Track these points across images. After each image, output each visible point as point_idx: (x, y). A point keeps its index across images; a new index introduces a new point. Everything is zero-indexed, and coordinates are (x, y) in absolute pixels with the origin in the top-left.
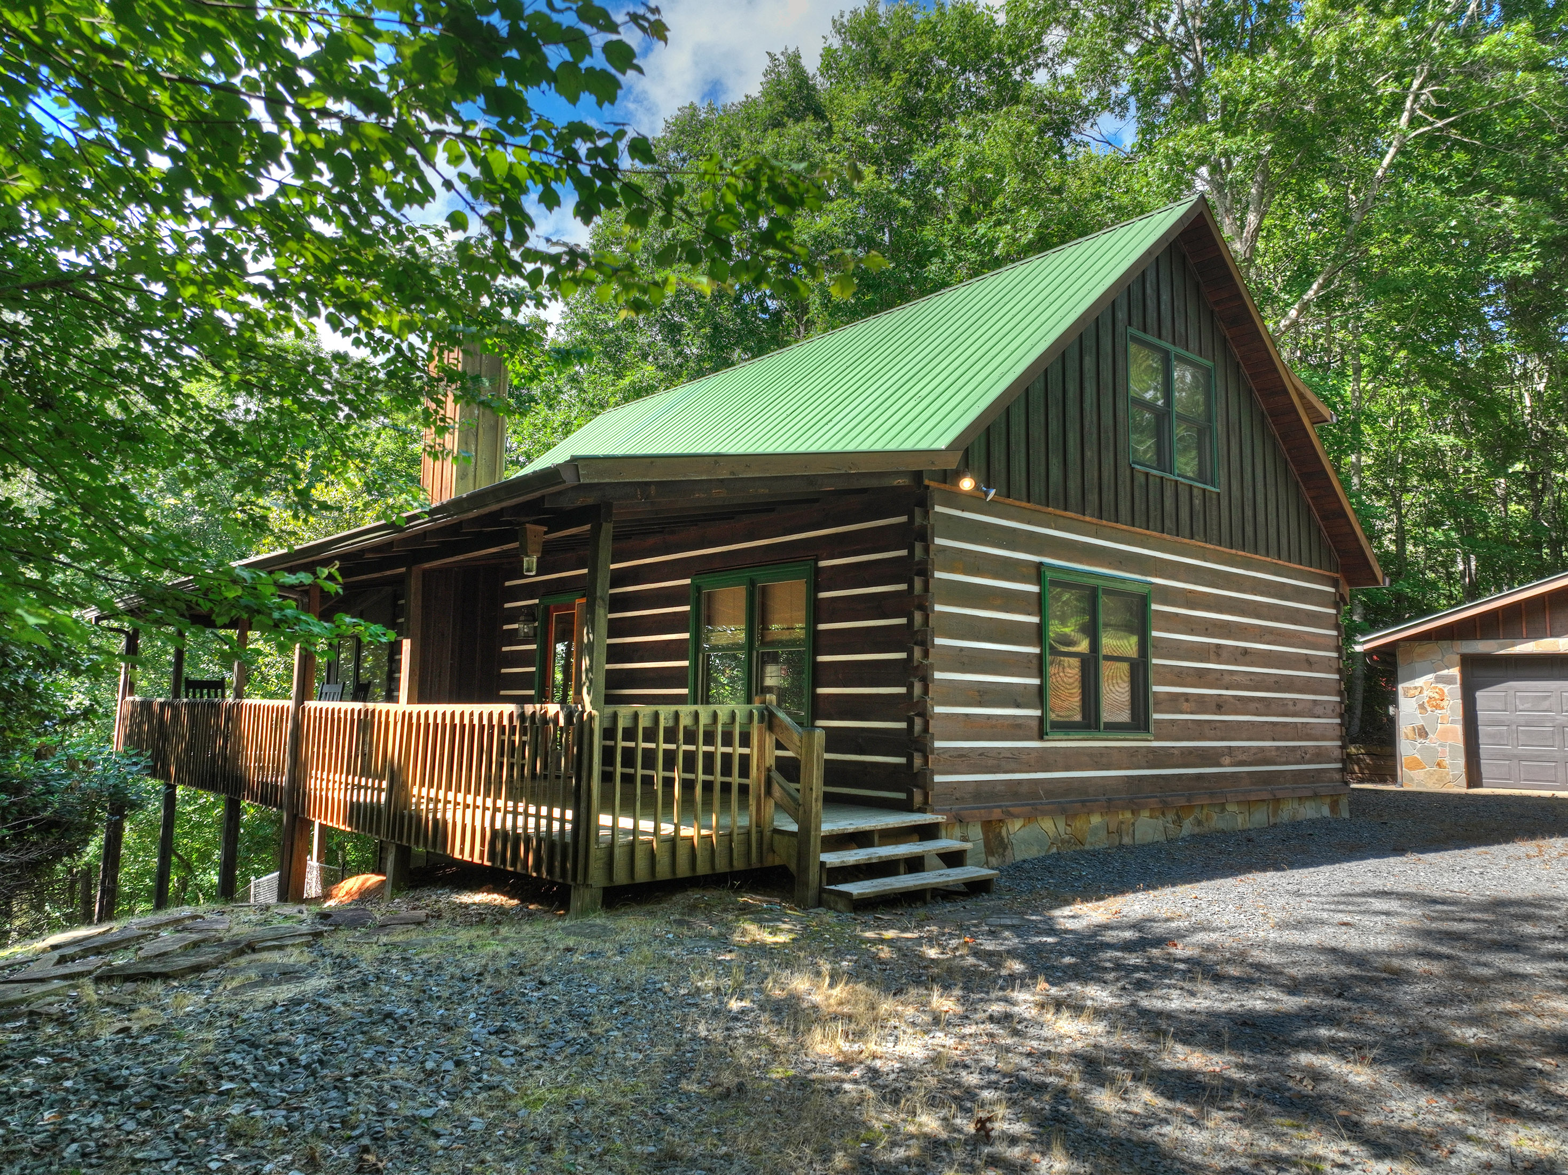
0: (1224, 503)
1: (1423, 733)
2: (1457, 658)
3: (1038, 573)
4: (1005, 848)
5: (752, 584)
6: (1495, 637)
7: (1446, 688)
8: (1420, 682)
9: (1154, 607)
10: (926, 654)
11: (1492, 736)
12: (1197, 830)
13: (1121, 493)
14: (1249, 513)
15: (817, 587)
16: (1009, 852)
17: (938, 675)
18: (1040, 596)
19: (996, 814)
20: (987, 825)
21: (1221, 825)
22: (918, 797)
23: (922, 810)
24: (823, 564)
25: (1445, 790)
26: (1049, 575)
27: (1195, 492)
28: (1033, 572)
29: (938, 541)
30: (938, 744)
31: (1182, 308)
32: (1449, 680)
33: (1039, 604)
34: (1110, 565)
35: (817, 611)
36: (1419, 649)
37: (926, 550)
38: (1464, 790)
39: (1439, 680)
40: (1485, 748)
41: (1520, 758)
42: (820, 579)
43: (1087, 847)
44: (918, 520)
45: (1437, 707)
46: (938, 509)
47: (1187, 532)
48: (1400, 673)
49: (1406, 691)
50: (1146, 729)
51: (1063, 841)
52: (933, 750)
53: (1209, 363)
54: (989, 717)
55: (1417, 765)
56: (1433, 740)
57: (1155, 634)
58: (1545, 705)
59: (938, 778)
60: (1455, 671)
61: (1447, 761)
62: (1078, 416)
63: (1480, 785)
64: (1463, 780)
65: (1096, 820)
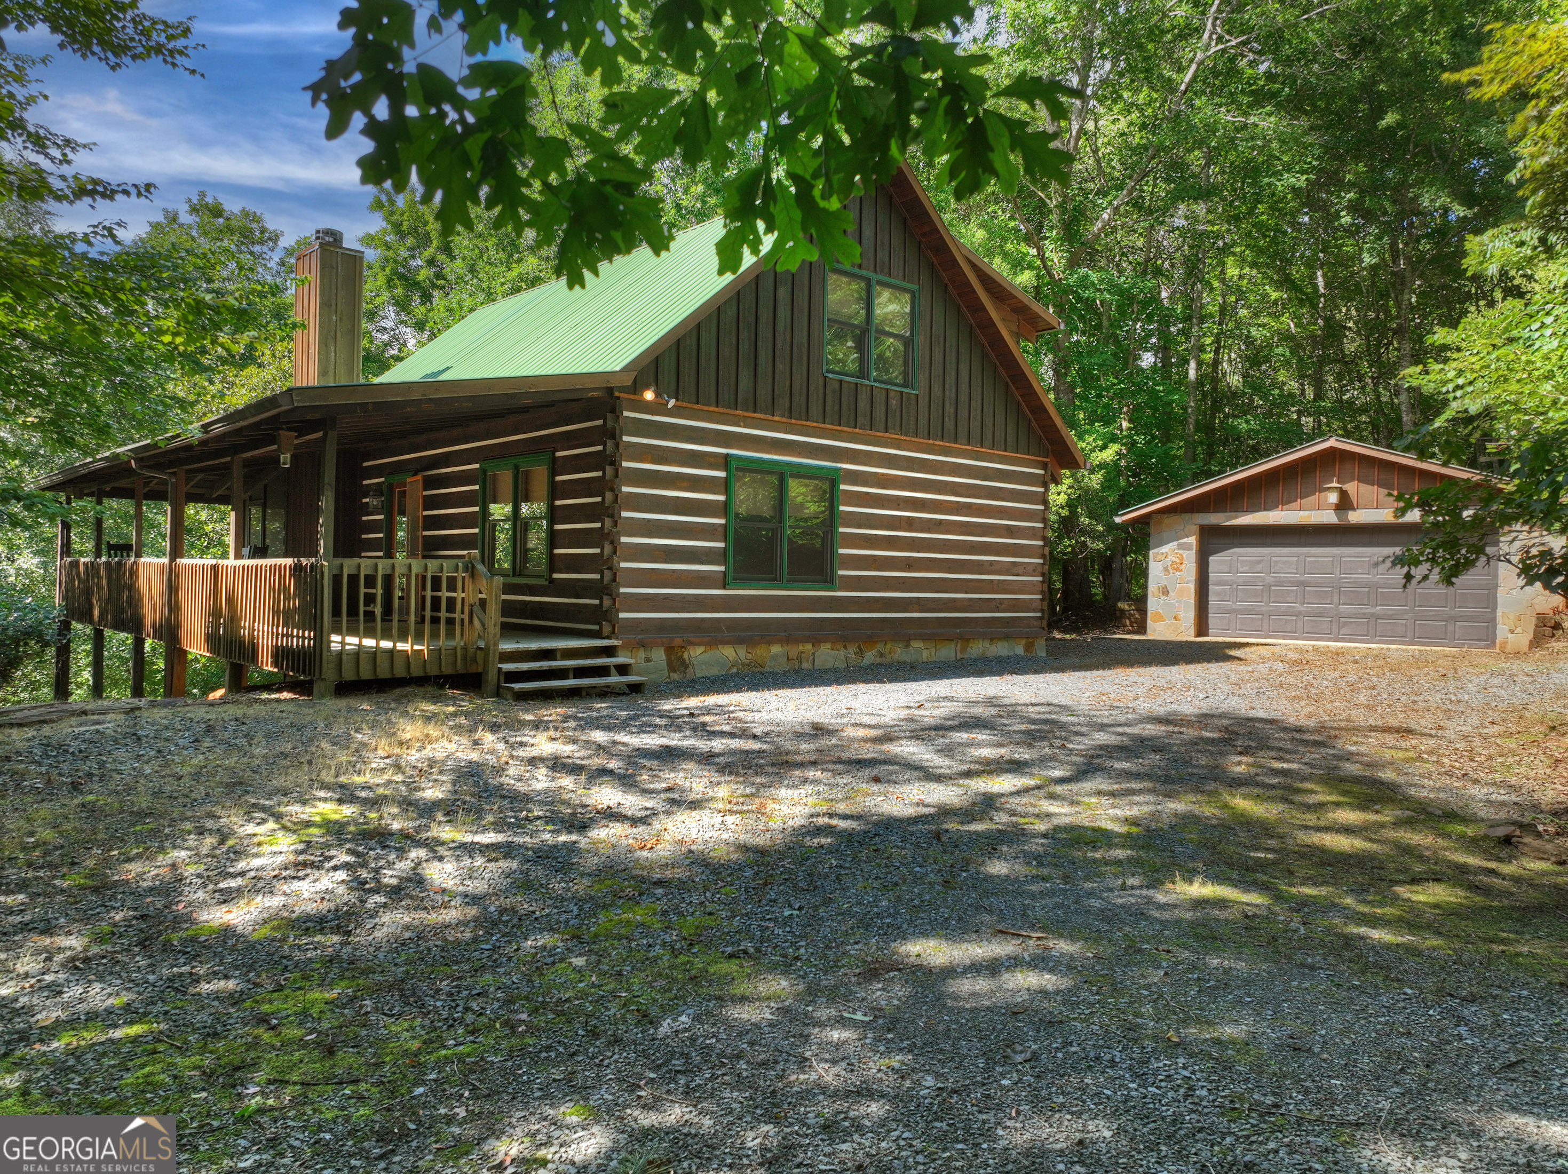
0: (923, 403)
1: (1165, 591)
2: (1196, 529)
3: (725, 462)
4: (687, 667)
5: (516, 468)
6: (1223, 510)
7: (1185, 554)
8: (1165, 549)
9: (843, 487)
10: (615, 524)
11: (1218, 593)
12: (878, 660)
13: (813, 397)
14: (950, 409)
15: (554, 472)
16: (690, 670)
17: (624, 539)
18: (726, 479)
19: (678, 642)
20: (670, 650)
21: (904, 658)
22: (607, 629)
23: (608, 638)
24: (559, 454)
25: (1179, 639)
26: (734, 464)
27: (892, 394)
28: (722, 461)
29: (626, 438)
30: (623, 590)
31: (886, 241)
32: (1187, 547)
33: (725, 486)
34: (800, 455)
35: (555, 491)
36: (1168, 520)
37: (617, 446)
38: (1192, 639)
39: (1181, 547)
40: (1213, 603)
41: (1238, 612)
42: (556, 467)
43: (767, 669)
44: (610, 424)
45: (1177, 569)
46: (626, 414)
47: (882, 426)
48: (1152, 540)
49: (1156, 555)
50: (832, 582)
51: (743, 665)
52: (618, 594)
53: (915, 287)
54: (674, 571)
55: (1160, 618)
56: (1173, 598)
57: (842, 508)
58: (1259, 568)
59: (622, 615)
60: (1192, 540)
61: (1182, 615)
62: (770, 335)
63: (1207, 635)
64: (1192, 631)
65: (776, 649)
